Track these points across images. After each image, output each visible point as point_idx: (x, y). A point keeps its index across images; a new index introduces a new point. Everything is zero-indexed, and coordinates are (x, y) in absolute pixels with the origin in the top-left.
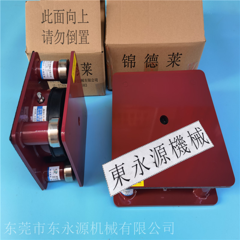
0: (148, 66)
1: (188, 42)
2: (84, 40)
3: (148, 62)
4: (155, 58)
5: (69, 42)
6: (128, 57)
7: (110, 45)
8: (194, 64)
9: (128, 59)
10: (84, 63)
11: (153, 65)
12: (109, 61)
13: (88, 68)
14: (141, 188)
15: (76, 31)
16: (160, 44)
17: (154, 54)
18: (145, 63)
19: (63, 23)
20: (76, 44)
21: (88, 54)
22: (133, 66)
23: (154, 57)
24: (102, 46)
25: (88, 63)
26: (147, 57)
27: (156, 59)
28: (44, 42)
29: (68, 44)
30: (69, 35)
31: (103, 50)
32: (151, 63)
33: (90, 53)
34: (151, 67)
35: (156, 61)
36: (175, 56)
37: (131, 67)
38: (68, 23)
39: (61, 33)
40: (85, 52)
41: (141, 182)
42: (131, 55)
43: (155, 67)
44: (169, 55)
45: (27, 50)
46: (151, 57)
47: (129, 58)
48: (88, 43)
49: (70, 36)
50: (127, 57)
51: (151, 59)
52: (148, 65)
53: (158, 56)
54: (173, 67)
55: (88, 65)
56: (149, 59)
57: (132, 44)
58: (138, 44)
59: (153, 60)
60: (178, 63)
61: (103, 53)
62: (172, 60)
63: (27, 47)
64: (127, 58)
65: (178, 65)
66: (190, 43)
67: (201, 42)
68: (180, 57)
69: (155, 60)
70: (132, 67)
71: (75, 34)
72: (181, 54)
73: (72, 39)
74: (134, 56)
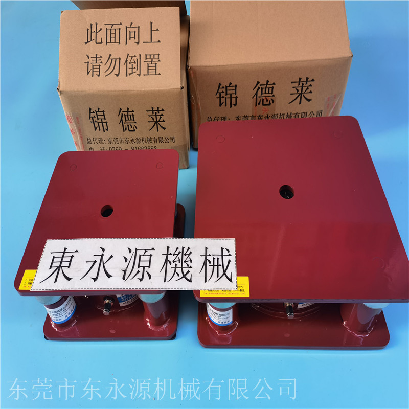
0: (259, 104)
1: (323, 57)
2: (152, 70)
3: (258, 96)
4: (269, 88)
5: (128, 73)
6: (225, 87)
7: (196, 67)
8: (335, 97)
9: (225, 91)
10: (153, 108)
11: (267, 101)
12: (195, 95)
13: (158, 117)
15: (140, 55)
16: (276, 63)
17: (268, 81)
18: (253, 98)
19: (119, 43)
20: (139, 75)
21: (159, 91)
22: (235, 103)
23: (268, 86)
24: (181, 78)
25: (158, 108)
26: (257, 87)
27: (271, 89)
28: (88, 73)
29: (127, 76)
30: (128, 62)
31: (184, 85)
32: (263, 98)
33: (162, 91)
34: (263, 105)
35: (272, 93)
36: (304, 83)
37: (231, 107)
38: (126, 44)
39: (116, 59)
40: (153, 89)
42: (230, 84)
43: (270, 104)
44: (292, 83)
45: (59, 86)
46: (263, 87)
48: (159, 74)
49: (130, 63)
50: (223, 88)
51: (264, 90)
52: (258, 102)
53: (274, 84)
54: (300, 103)
55: (158, 111)
56: (260, 90)
57: (231, 65)
58: (241, 64)
59: (267, 92)
60: (308, 96)
62: (298, 91)
63: (61, 81)
65: (309, 100)
66: (326, 60)
67: (345, 58)
68: (311, 86)
69: (270, 92)
70: (233, 106)
71: (139, 60)
72: (313, 80)
73: (132, 68)
74: (236, 86)
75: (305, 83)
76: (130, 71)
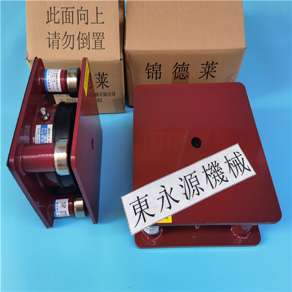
1: (225, 48)
2: (98, 45)
3: (177, 72)
4: (185, 68)
7: (130, 51)
8: (232, 75)
10: (99, 73)
11: (183, 76)
12: (130, 70)
13: (103, 79)
14: (168, 225)
15: (89, 33)
16: (191, 50)
17: (184, 63)
18: (173, 73)
19: (73, 23)
20: (89, 49)
21: (104, 62)
22: (159, 77)
23: (184, 66)
24: (120, 53)
25: (103, 73)
26: (176, 67)
27: (186, 69)
28: (49, 46)
29: (79, 49)
30: (80, 38)
31: (122, 58)
32: (181, 74)
33: (106, 61)
34: (180, 78)
35: (187, 71)
37: (156, 79)
38: (78, 24)
39: (71, 36)
40: (100, 60)
41: (169, 217)
42: (156, 63)
43: (185, 78)
44: (202, 65)
45: (28, 56)
46: (180, 66)
47: (153, 68)
48: (104, 49)
50: (151, 66)
51: (181, 69)
52: (176, 77)
53: (188, 65)
54: (207, 78)
55: (103, 75)
56: (178, 69)
57: (157, 51)
59: (183, 70)
60: (213, 74)
61: (122, 61)
62: (205, 70)
63: (28, 52)
64: (152, 68)
65: (213, 77)
66: (227, 50)
67: (241, 49)
68: (215, 67)
69: (186, 70)
70: (158, 79)
71: (88, 37)
72: (217, 64)
73: (83, 43)
74: (160, 65)
75: (211, 65)
76: (81, 46)
